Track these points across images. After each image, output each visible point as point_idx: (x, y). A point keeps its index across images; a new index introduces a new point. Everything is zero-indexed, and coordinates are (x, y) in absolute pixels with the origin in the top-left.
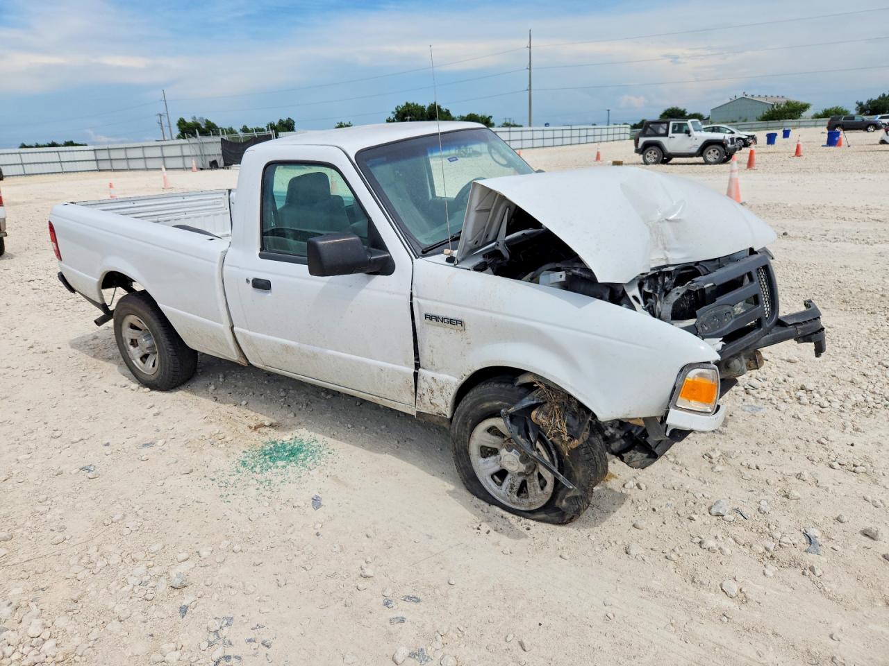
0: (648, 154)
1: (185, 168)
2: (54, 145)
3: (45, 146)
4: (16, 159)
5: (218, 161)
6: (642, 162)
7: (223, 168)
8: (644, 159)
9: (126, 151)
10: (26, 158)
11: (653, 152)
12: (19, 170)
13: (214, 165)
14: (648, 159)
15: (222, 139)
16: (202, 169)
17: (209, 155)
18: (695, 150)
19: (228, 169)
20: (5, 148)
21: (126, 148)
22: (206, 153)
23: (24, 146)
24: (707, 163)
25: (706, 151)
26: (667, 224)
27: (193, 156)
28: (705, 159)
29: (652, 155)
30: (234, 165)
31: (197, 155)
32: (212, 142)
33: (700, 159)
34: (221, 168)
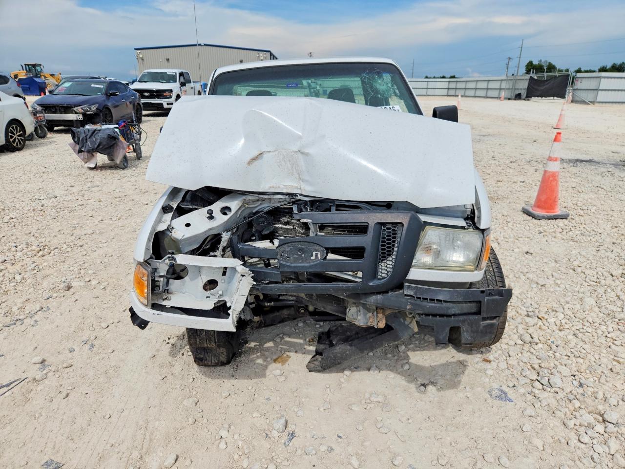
1: (499, 98)
2: (444, 77)
3: (438, 78)
4: (424, 85)
5: (522, 94)
7: (524, 99)
9: (477, 83)
10: (431, 85)
12: (424, 92)
13: (518, 97)
15: (531, 77)
16: (509, 99)
17: (518, 89)
19: (528, 100)
20: (418, 78)
21: (477, 81)
22: (517, 87)
23: (427, 77)
26: (300, 155)
27: (507, 89)
30: (533, 98)
31: (509, 89)
32: (523, 79)
34: (522, 99)
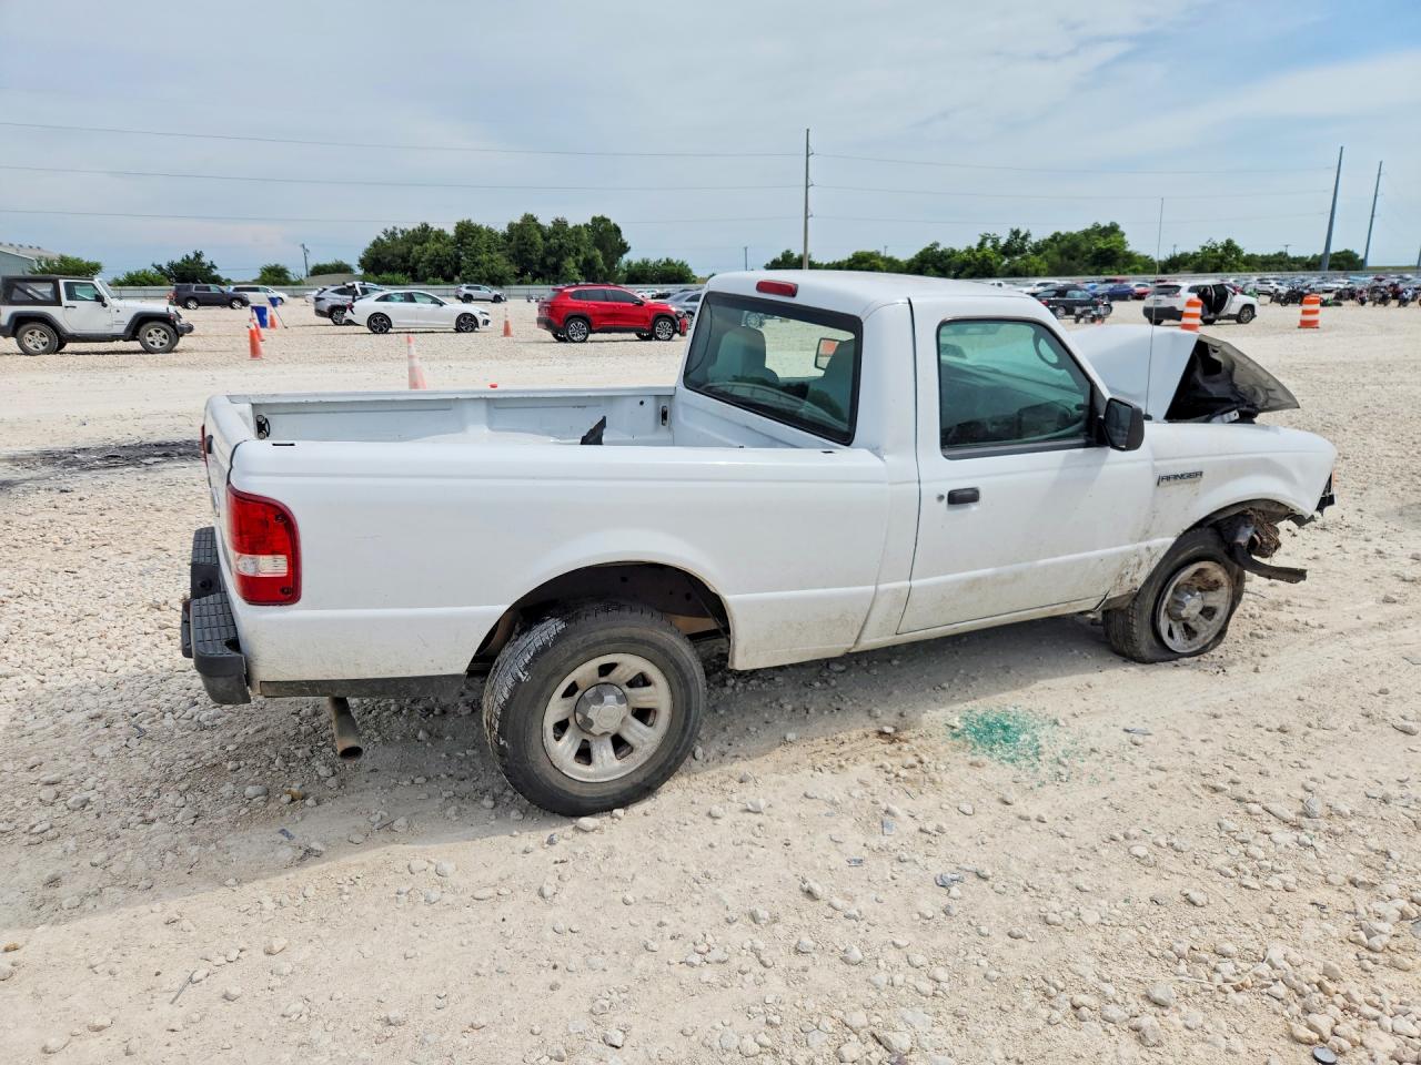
0: (28, 336)
6: (19, 350)
8: (21, 345)
11: (37, 333)
14: (30, 345)
18: (120, 329)
24: (148, 351)
25: (143, 329)
28: (143, 343)
29: (35, 339)
33: (136, 345)
